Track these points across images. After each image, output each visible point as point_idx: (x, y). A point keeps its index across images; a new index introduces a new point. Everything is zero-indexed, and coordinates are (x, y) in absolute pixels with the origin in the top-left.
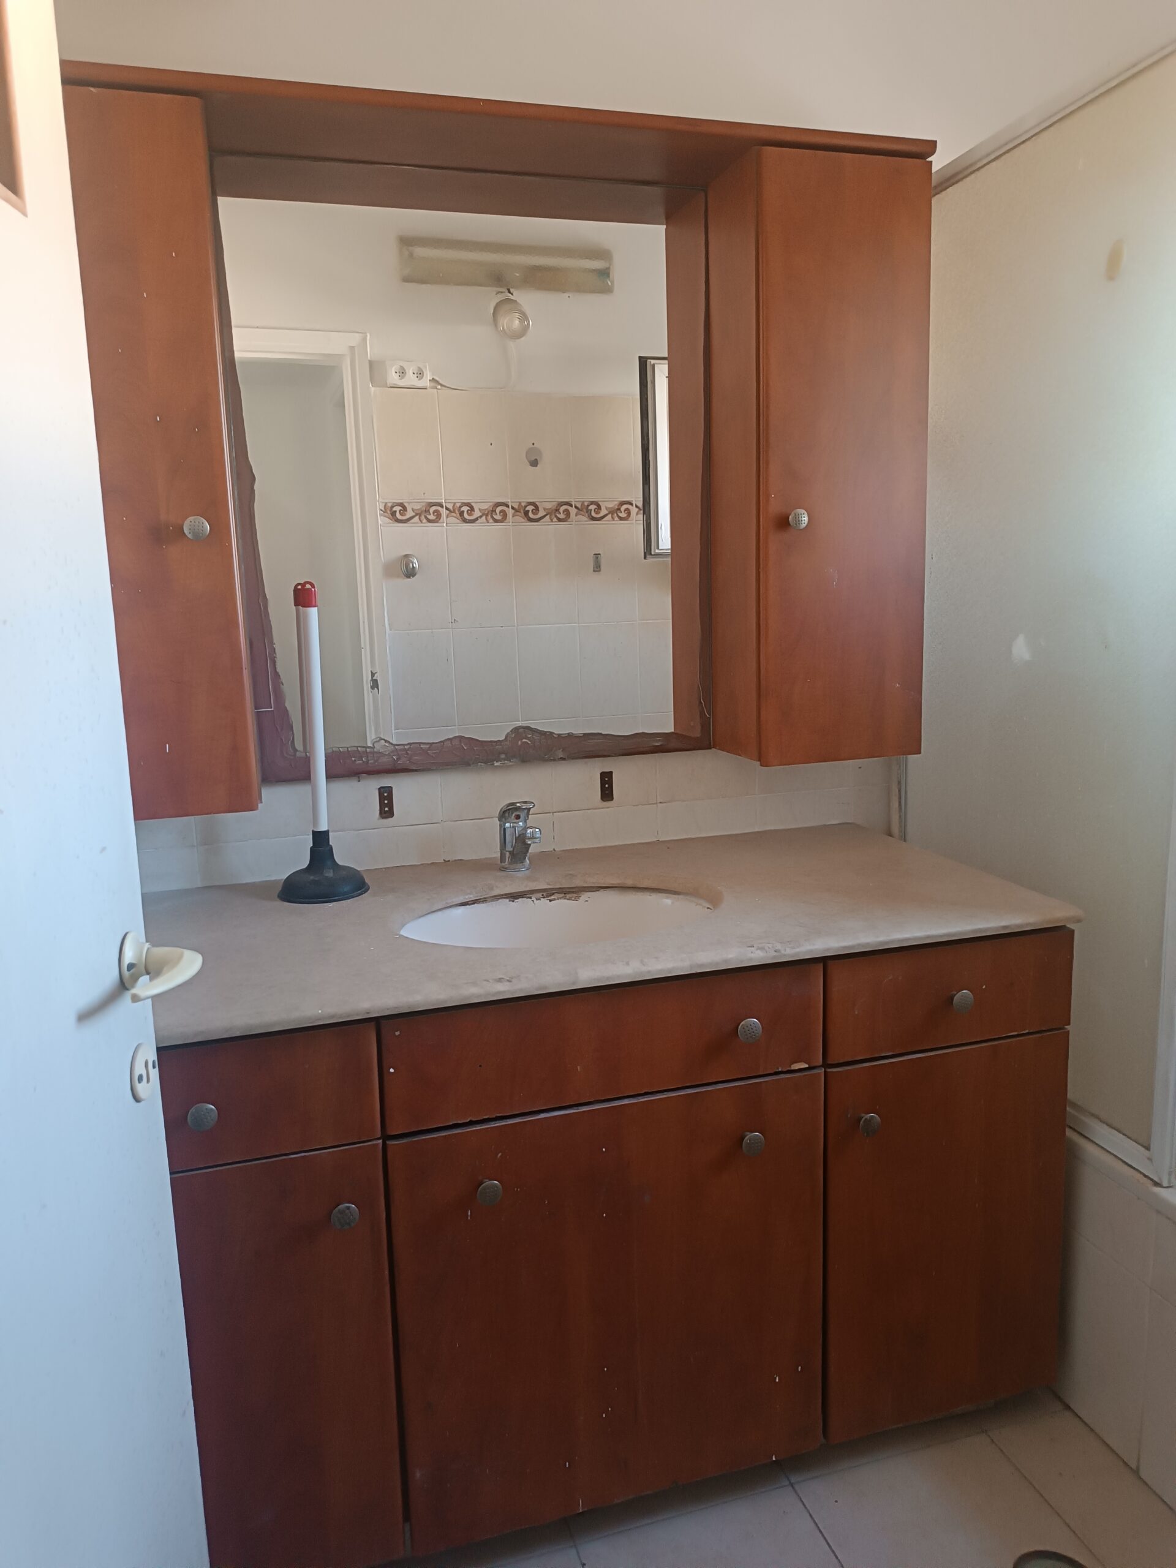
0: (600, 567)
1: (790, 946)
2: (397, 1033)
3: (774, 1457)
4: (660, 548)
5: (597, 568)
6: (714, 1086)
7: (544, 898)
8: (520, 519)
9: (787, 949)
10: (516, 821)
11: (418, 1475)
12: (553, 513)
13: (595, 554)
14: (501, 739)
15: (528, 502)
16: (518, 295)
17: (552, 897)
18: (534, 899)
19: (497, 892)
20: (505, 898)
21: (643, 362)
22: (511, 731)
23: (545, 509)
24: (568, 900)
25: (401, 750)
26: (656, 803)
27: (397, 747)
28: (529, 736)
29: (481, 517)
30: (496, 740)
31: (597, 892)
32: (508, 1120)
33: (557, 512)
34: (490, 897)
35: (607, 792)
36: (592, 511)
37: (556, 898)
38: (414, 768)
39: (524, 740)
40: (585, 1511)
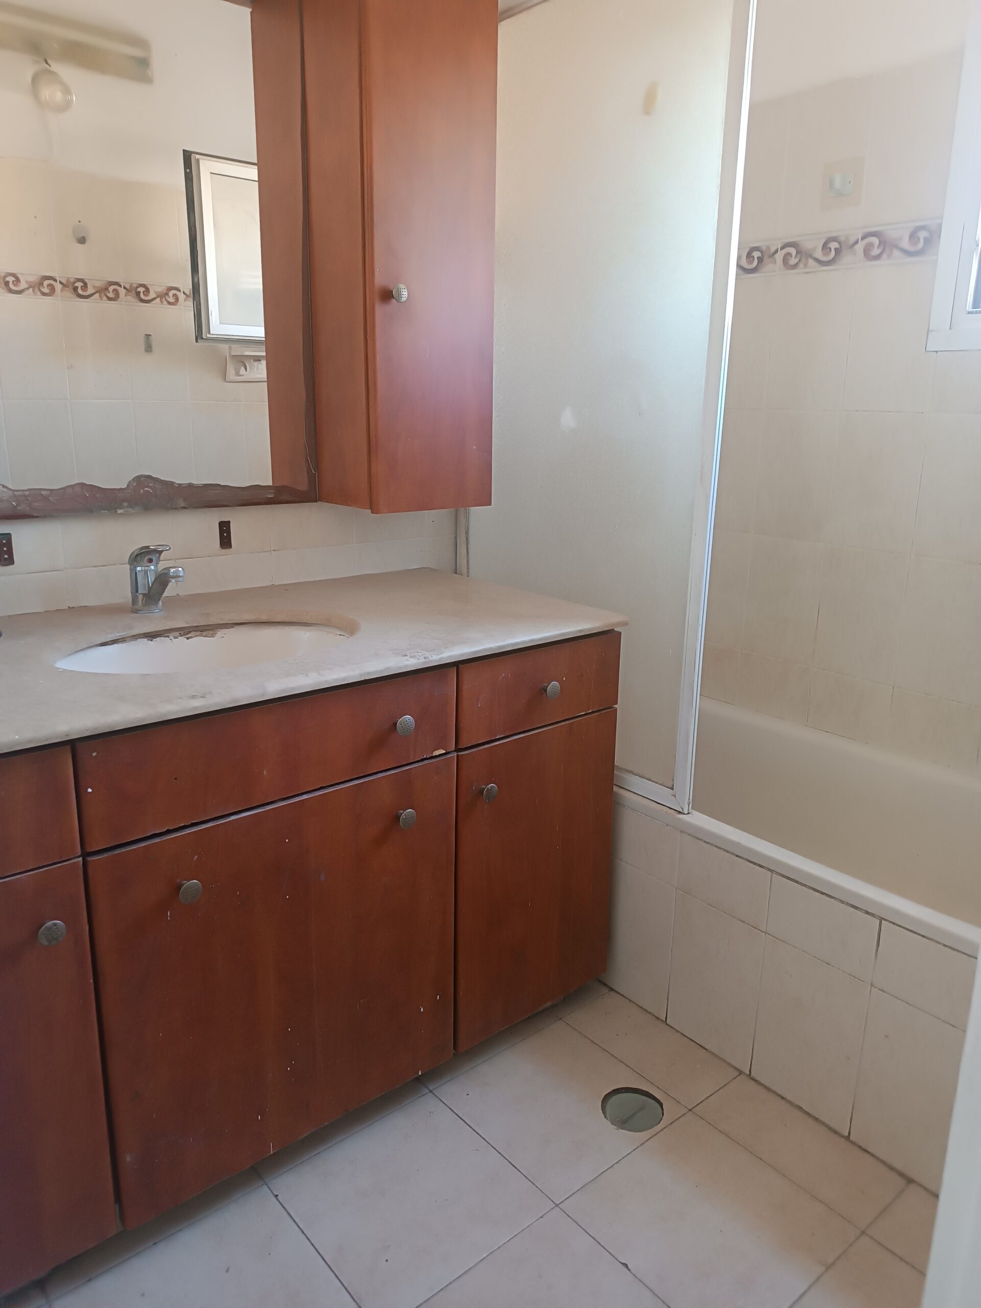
0: (151, 347)
1: (434, 653)
2: (94, 754)
3: (420, 1072)
4: (211, 333)
5: (149, 348)
6: (375, 776)
7: (181, 636)
8: (68, 293)
9: (433, 656)
10: (149, 564)
11: (128, 1159)
12: (102, 291)
13: (146, 335)
14: (123, 487)
15: (77, 279)
16: (55, 67)
17: (189, 635)
18: (171, 637)
19: (135, 632)
20: (143, 638)
21: (187, 156)
22: (133, 479)
23: (94, 287)
24: (205, 637)
25: (20, 496)
26: (271, 551)
27: (15, 493)
28: (151, 485)
29: (27, 289)
30: (119, 488)
31: (232, 629)
32: (202, 825)
33: (106, 291)
34: (128, 637)
35: (226, 540)
36: (140, 293)
37: (193, 636)
38: (35, 515)
39: (146, 489)
40: (276, 1152)
